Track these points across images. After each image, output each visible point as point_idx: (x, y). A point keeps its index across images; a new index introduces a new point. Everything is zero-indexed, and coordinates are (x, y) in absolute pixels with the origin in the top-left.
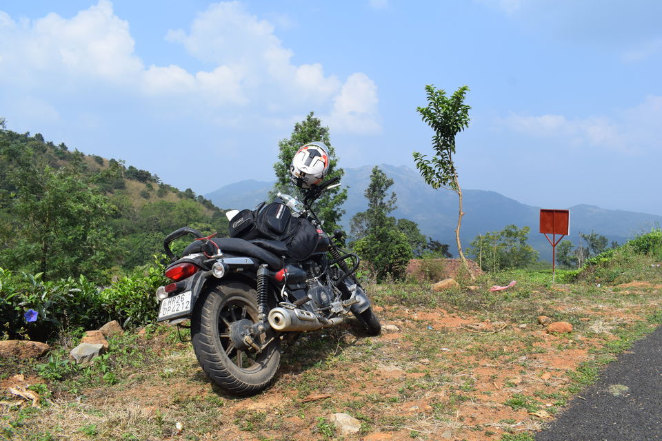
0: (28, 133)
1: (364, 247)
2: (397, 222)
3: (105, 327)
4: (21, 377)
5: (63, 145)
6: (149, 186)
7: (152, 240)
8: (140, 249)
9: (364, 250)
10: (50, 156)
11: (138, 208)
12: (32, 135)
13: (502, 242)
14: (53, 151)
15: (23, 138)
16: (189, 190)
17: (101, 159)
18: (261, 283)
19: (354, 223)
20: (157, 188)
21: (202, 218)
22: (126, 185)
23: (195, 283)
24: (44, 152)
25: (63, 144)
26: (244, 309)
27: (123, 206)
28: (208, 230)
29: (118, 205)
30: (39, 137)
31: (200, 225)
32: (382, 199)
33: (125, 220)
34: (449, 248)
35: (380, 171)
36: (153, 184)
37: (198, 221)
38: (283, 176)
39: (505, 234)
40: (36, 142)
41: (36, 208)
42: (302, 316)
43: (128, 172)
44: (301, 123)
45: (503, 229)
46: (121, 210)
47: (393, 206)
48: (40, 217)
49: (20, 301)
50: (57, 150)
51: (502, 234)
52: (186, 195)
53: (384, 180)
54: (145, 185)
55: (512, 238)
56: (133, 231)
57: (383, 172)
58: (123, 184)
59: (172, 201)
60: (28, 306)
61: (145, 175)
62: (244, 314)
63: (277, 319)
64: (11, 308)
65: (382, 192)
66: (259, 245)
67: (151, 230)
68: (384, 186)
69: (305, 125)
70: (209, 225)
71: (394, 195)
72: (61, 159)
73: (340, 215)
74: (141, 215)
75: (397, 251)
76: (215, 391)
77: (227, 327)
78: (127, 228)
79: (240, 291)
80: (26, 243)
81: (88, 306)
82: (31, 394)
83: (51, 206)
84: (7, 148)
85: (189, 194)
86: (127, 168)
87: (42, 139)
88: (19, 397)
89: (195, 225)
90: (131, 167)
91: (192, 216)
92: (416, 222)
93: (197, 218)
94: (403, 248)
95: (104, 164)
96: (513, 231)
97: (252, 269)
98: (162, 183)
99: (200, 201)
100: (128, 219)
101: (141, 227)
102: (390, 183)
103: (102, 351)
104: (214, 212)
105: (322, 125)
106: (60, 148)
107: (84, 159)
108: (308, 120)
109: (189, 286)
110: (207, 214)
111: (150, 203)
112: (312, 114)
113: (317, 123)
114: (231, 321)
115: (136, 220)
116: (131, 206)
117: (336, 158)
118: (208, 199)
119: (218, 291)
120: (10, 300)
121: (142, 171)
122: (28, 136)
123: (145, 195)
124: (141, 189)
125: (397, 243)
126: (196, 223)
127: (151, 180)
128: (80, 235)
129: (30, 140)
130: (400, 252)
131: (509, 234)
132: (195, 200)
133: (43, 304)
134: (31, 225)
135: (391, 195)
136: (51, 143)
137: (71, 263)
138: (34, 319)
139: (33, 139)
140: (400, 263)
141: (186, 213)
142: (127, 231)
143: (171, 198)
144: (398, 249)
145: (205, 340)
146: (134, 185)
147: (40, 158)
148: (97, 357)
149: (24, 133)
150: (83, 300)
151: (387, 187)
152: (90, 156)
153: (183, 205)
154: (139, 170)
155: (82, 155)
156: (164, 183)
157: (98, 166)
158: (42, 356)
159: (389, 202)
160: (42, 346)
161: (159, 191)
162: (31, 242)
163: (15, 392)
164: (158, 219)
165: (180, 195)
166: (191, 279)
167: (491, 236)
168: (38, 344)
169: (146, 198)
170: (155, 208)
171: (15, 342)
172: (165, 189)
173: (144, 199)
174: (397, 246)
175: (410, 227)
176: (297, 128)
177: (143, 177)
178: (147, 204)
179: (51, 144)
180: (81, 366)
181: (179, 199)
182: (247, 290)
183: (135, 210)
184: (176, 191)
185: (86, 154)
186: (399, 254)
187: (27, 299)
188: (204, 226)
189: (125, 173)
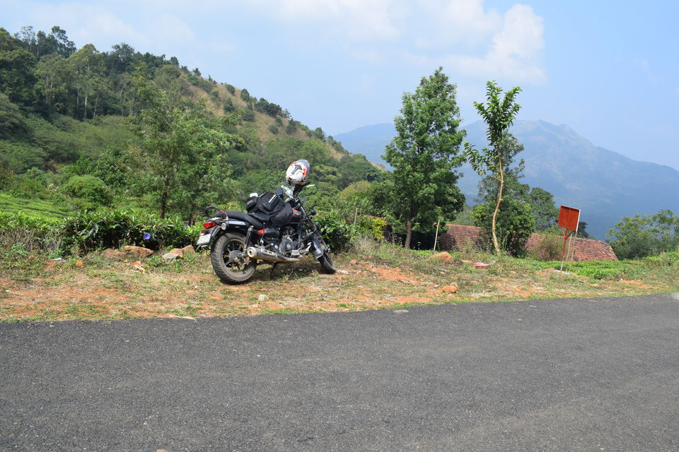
0: (164, 56)
1: (483, 213)
2: (531, 190)
3: (185, 248)
4: (139, 262)
5: (197, 71)
6: (279, 121)
7: (275, 179)
8: (262, 186)
9: (483, 217)
10: (183, 81)
11: (265, 143)
12: (168, 58)
13: (653, 228)
14: (186, 76)
15: (159, 60)
16: (319, 130)
17: (233, 88)
18: (249, 234)
19: (482, 186)
20: (286, 123)
21: (329, 161)
22: (256, 117)
23: (214, 231)
24: (178, 76)
25: (197, 69)
26: (240, 246)
27: (250, 139)
28: (334, 173)
29: (245, 138)
30: (174, 60)
31: (326, 168)
32: (508, 165)
33: (251, 155)
34: (586, 226)
35: (511, 136)
36: (283, 119)
37: (324, 163)
38: (403, 130)
39: (658, 219)
40: (170, 66)
41: (162, 145)
42: (266, 253)
43: (259, 104)
44: (428, 78)
45: (656, 213)
46: (248, 143)
47: (519, 175)
48: (165, 154)
49: (142, 228)
50: (190, 75)
51: (654, 218)
52: (316, 135)
53: (513, 145)
54: (274, 120)
55: (666, 224)
56: (257, 167)
57: (514, 135)
58: (252, 116)
59: (301, 139)
60: (146, 231)
61: (275, 109)
62: (240, 248)
63: (250, 252)
64: (137, 231)
65: (510, 157)
66: (252, 216)
67: (275, 167)
68: (513, 152)
69: (432, 80)
70: (335, 169)
71: (523, 162)
72: (194, 85)
73: (458, 177)
74: (267, 151)
75: (518, 222)
76: (221, 281)
77: (229, 252)
78: (252, 162)
79: (237, 237)
80: (151, 175)
81: (178, 235)
82: (143, 269)
83: (175, 144)
84: (144, 89)
85: (319, 134)
86: (258, 100)
87: (177, 63)
88: (138, 269)
89: (321, 167)
90: (262, 100)
91: (319, 157)
92: (551, 194)
93: (323, 160)
94: (525, 220)
95: (236, 93)
96: (668, 216)
97: (246, 228)
98: (292, 119)
99: (330, 142)
100: (254, 153)
101: (266, 164)
102: (521, 149)
103: (178, 258)
104: (343, 155)
105: (450, 82)
106: (193, 74)
107: (216, 87)
108: (436, 74)
109: (211, 232)
110: (335, 157)
111: (277, 139)
112: (441, 69)
113: (444, 79)
114: (231, 250)
115: (262, 155)
116: (258, 140)
117: (460, 118)
118: (338, 141)
119: (226, 236)
120: (138, 227)
121: (272, 105)
122: (164, 59)
123: (274, 131)
124: (270, 124)
125: (520, 213)
126: (322, 165)
127: (281, 115)
128: (202, 169)
129: (165, 63)
130: (521, 224)
131: (663, 220)
132: (325, 141)
133: (153, 231)
134: (156, 160)
135: (519, 161)
136: (185, 67)
137: (187, 197)
138: (148, 238)
139: (168, 63)
140: (521, 236)
141: (312, 153)
142: (251, 166)
143: (301, 136)
144: (520, 220)
145: (215, 256)
146: (264, 120)
147: (173, 82)
148: (175, 260)
149: (160, 56)
150: (176, 231)
151: (516, 153)
152: (222, 84)
153: (311, 145)
154: (270, 103)
155: (215, 82)
156: (294, 120)
157: (229, 95)
158: (150, 256)
159: (516, 169)
160: (151, 252)
161: (288, 127)
162: (156, 175)
163: (137, 267)
164: (283, 157)
165: (310, 134)
166: (213, 229)
167: (640, 219)
168: (149, 250)
169: (274, 133)
170: (281, 145)
171: (138, 247)
172: (294, 126)
173: (272, 134)
174: (519, 217)
175: (542, 197)
176: (422, 83)
177: (273, 110)
178: (274, 140)
179: (185, 69)
180: (167, 263)
181: (308, 138)
182: (242, 237)
183: (262, 145)
184: (305, 129)
185: (219, 82)
186: (520, 226)
187: (146, 227)
188: (330, 169)
189: (256, 105)
